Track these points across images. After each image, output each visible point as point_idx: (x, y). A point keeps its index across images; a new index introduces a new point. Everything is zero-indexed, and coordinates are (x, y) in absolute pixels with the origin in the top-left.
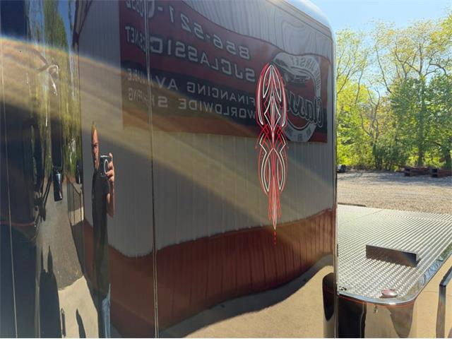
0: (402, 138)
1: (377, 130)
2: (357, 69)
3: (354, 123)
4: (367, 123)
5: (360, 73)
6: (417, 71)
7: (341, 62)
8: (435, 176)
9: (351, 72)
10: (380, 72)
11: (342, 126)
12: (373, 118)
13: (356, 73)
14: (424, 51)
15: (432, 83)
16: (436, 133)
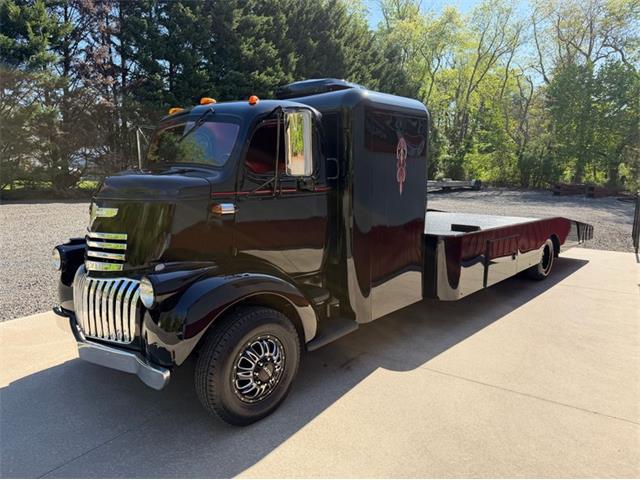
0: (556, 146)
1: (525, 134)
2: (505, 48)
3: (496, 124)
4: (513, 125)
5: (509, 55)
6: (584, 54)
7: (485, 38)
8: (591, 196)
9: (497, 54)
10: (537, 54)
11: (482, 128)
12: (521, 117)
13: (504, 55)
14: (596, 25)
15: (602, 73)
16: (601, 139)
